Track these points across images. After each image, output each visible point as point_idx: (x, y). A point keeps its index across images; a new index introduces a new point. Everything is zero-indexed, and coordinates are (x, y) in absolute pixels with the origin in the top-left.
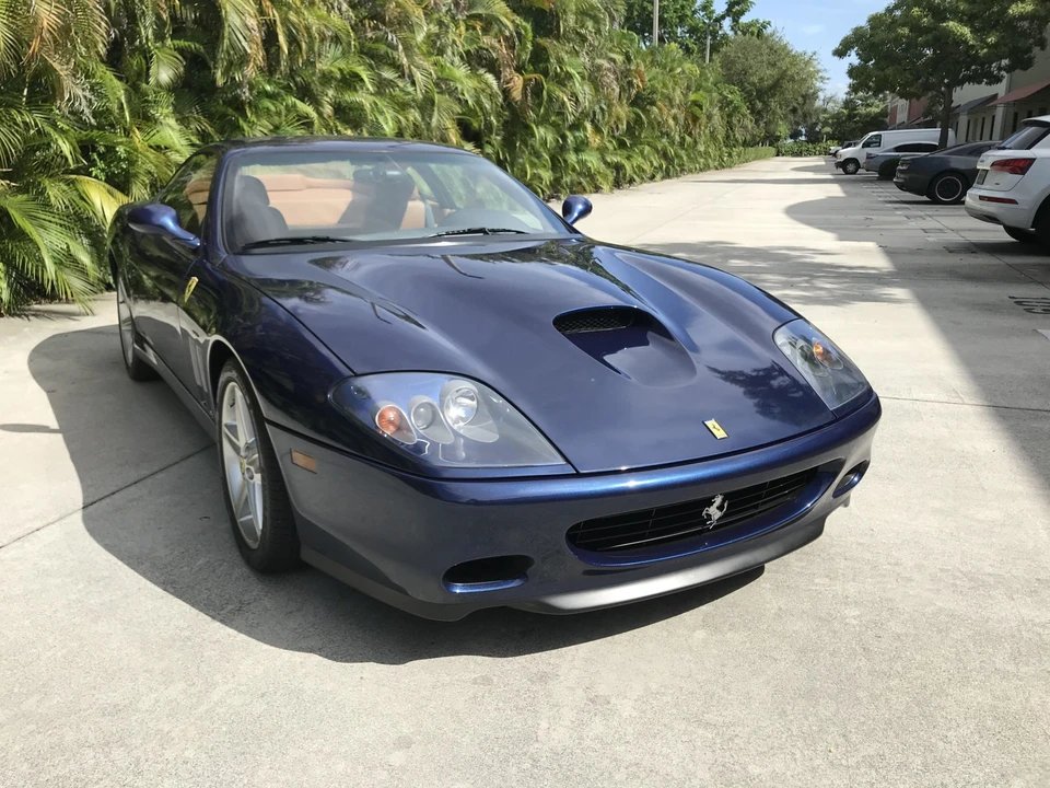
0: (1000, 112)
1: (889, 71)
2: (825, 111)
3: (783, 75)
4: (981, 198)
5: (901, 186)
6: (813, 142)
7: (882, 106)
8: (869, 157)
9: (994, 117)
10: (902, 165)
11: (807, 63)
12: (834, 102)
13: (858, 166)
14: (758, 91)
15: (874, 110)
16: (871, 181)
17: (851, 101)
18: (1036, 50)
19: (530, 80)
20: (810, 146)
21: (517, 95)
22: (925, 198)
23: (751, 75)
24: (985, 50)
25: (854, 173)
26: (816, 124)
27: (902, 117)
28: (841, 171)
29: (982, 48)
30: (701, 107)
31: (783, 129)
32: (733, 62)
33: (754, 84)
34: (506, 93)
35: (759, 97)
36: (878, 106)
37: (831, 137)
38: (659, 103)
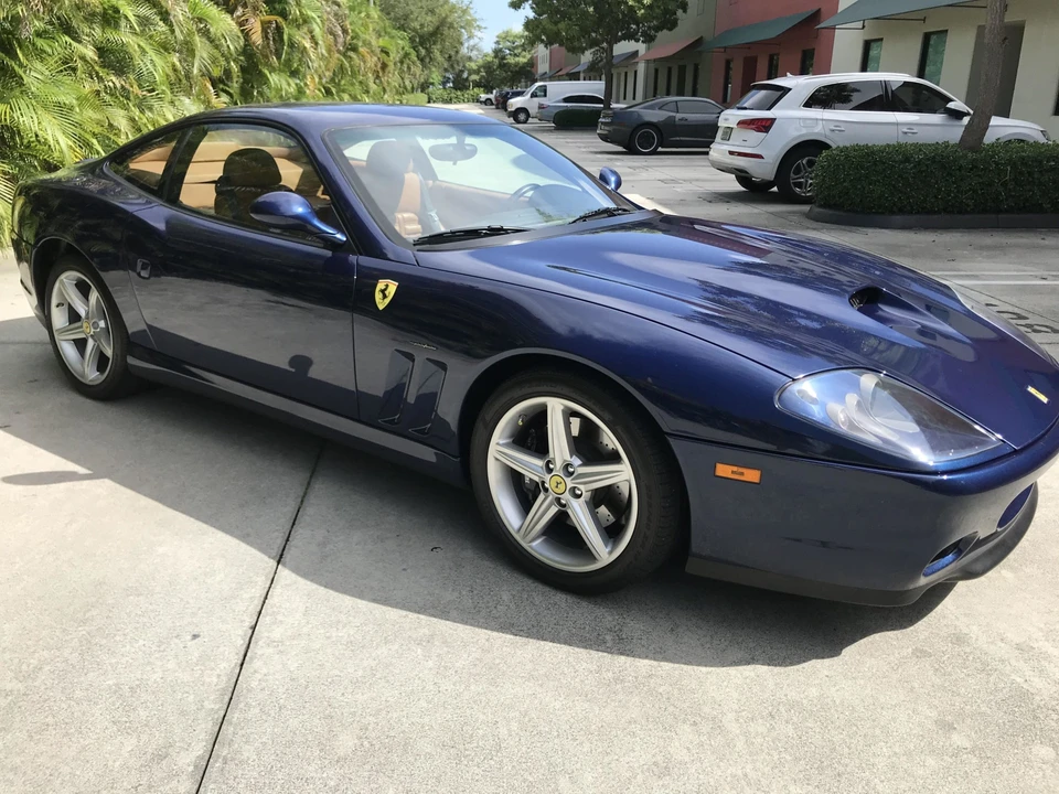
0: (641, 68)
1: (562, 25)
2: (470, 59)
3: (443, 22)
4: (731, 153)
5: (604, 138)
6: (460, 89)
7: (529, 56)
8: (541, 107)
9: (636, 72)
10: (604, 117)
11: (465, 12)
12: (478, 50)
13: (528, 115)
14: (421, 37)
15: (522, 60)
16: (551, 131)
17: (500, 50)
18: (680, 12)
19: (270, 22)
20: (459, 93)
21: (257, 38)
22: (620, 149)
23: (412, 20)
24: (643, 11)
25: (525, 122)
26: (462, 71)
27: (543, 67)
28: (511, 120)
29: (640, 9)
30: (387, 53)
31: (436, 77)
32: (393, 7)
33: (414, 30)
34: (246, 35)
35: (422, 44)
36: (524, 57)
37: (477, 85)
38: (361, 49)
